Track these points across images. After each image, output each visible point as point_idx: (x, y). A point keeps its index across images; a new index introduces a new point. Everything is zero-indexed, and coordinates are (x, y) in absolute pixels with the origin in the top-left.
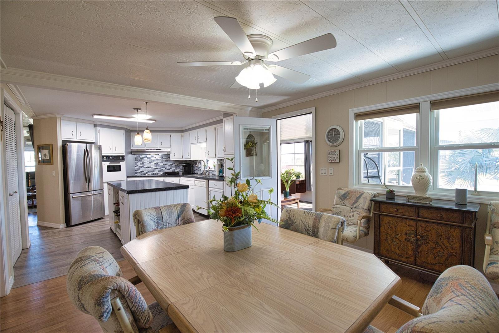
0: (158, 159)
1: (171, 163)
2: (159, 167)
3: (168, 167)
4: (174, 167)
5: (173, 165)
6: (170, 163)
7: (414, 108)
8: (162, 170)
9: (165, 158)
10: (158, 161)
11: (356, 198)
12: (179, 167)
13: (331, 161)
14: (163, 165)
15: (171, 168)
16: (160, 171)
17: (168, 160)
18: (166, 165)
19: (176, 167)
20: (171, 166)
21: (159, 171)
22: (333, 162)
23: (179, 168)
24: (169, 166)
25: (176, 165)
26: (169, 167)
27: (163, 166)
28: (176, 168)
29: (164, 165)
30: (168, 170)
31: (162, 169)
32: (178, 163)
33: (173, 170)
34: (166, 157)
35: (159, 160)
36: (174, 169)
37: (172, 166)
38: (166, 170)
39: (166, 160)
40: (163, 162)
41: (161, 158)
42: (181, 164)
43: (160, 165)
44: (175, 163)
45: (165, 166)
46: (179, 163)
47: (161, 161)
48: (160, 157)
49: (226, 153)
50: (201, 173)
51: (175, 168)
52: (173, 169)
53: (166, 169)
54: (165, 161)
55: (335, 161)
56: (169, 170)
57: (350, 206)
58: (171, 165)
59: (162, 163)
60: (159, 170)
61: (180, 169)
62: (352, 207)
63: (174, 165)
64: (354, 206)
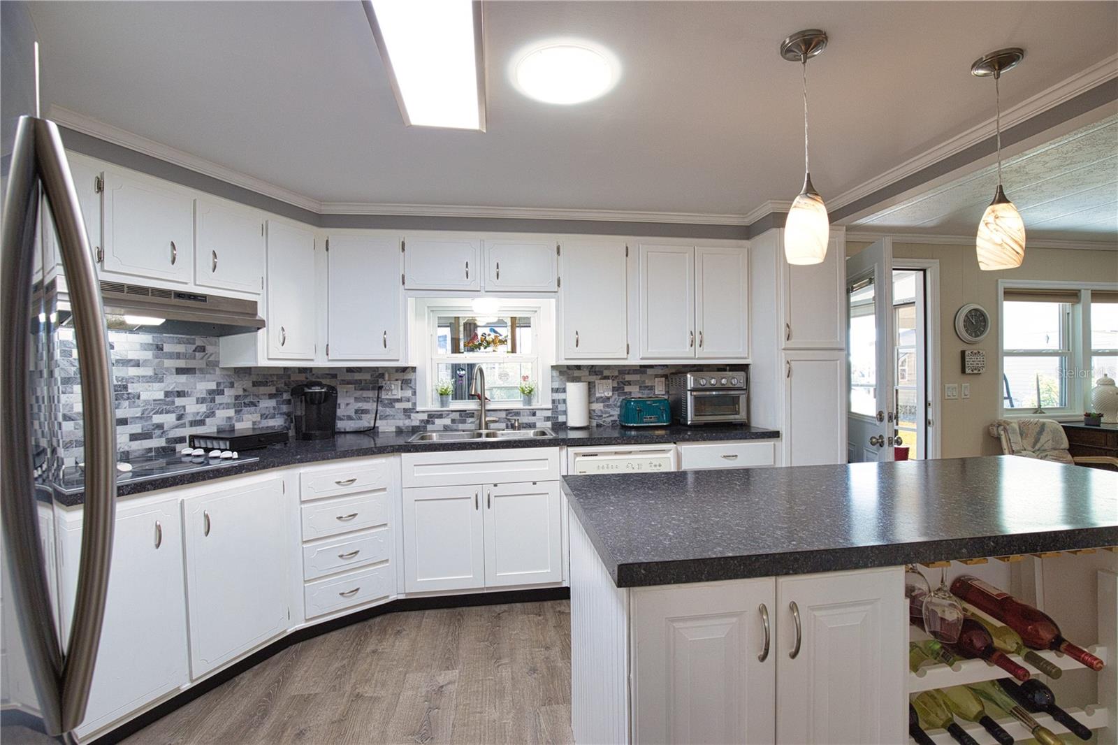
0: (132, 355)
1: (213, 386)
2: (137, 412)
3: (193, 408)
4: (227, 406)
5: (221, 392)
6: (204, 386)
7: (1070, 296)
8: (160, 426)
9: (178, 356)
10: (132, 371)
11: (1035, 434)
12: (253, 404)
13: (972, 371)
14: (161, 396)
15: (211, 414)
16: (145, 436)
17: (192, 363)
18: (180, 394)
19: (241, 404)
20: (213, 400)
21: (134, 437)
22: (975, 372)
23: (253, 409)
24: (201, 401)
25: (241, 392)
26: (203, 408)
27: (165, 405)
28: (237, 412)
29: (167, 394)
30: (194, 423)
31: (157, 419)
32: (247, 383)
33: (223, 423)
34: (180, 348)
35: (137, 364)
36: (229, 418)
37: (219, 399)
38: (183, 426)
39: (182, 364)
40: (161, 380)
41: (148, 355)
42: (262, 390)
43: (142, 397)
44: (232, 385)
45: (179, 402)
46: (255, 384)
47: (148, 372)
48: (145, 347)
49: (791, 344)
50: (416, 423)
51: (231, 412)
52: (223, 415)
53: (180, 418)
54: (180, 371)
55: (979, 370)
56: (201, 423)
57: (1030, 449)
58: (211, 392)
59: (156, 385)
60: (136, 428)
61: (256, 417)
62: (1034, 450)
63: (228, 395)
64: (1037, 448)
